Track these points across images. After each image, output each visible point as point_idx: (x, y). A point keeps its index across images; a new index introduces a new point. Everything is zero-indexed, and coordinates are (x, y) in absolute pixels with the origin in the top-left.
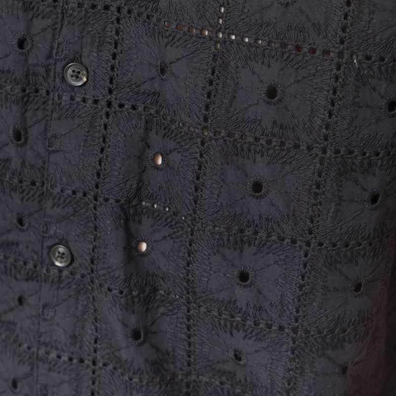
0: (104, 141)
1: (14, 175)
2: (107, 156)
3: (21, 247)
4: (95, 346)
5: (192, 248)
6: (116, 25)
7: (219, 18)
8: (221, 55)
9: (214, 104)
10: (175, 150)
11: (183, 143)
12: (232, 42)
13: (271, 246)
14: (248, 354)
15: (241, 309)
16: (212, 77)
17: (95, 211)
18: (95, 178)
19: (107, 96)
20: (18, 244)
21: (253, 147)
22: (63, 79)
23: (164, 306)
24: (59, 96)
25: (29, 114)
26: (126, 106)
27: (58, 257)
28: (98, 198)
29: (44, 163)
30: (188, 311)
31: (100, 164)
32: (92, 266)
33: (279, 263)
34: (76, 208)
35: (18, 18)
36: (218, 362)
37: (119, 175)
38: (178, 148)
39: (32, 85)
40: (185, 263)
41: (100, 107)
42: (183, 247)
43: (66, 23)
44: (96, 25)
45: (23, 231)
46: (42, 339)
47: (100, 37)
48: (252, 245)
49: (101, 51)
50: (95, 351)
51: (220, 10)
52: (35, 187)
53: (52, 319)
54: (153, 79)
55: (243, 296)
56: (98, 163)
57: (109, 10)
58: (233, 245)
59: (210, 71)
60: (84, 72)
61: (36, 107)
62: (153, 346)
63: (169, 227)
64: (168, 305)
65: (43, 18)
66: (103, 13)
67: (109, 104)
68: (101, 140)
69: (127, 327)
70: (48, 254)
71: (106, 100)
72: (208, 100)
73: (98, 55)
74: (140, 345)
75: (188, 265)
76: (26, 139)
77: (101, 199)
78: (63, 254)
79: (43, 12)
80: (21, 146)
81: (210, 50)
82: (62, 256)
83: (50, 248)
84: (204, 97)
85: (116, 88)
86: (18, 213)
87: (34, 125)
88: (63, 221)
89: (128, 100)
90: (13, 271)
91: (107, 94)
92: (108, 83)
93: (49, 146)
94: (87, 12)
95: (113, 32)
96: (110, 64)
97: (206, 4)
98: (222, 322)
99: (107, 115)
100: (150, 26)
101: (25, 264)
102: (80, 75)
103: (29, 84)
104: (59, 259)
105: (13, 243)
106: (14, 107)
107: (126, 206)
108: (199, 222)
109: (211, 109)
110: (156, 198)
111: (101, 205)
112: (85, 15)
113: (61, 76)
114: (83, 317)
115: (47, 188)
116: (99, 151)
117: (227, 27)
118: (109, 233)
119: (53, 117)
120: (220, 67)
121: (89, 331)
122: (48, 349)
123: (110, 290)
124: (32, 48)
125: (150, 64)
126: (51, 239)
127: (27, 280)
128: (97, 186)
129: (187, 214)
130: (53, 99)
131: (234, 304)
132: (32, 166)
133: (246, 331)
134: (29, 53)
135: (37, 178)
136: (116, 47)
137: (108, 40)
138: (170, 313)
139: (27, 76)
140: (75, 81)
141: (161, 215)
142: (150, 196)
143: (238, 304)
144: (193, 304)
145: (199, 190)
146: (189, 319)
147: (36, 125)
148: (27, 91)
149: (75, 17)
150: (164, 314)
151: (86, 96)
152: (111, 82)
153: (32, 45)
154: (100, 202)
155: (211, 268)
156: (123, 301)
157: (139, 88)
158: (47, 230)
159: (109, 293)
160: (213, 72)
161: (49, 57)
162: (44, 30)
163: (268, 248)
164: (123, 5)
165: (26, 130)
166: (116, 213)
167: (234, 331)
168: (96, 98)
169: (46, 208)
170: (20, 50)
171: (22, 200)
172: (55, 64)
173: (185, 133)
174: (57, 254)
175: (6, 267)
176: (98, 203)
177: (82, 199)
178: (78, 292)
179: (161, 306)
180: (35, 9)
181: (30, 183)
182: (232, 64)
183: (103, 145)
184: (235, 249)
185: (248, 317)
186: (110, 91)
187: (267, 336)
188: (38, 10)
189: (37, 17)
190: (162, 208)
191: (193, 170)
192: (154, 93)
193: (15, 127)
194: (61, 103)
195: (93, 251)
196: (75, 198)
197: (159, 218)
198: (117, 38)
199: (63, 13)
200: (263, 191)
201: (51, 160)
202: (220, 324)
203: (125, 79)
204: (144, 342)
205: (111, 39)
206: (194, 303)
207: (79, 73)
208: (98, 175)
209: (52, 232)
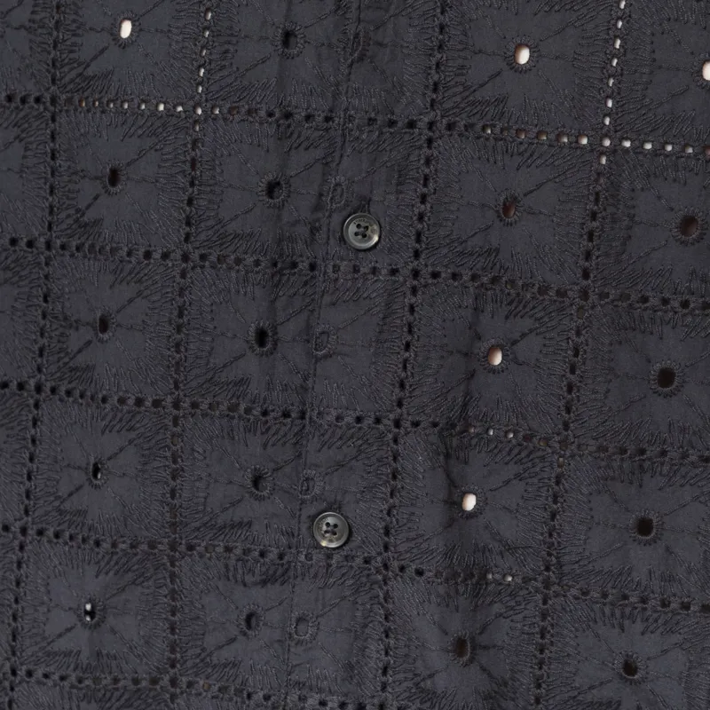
0: (410, 331)
1: (254, 402)
2: (416, 355)
3: (256, 527)
4: (384, 679)
5: (561, 487)
6: (426, 149)
7: (605, 116)
8: (608, 172)
9: (599, 249)
10: (531, 331)
11: (546, 319)
12: (626, 150)
13: (687, 473)
14: (648, 659)
15: (639, 583)
16: (596, 207)
17: (395, 446)
18: (397, 390)
19: (412, 262)
20: (250, 524)
21: (659, 313)
22: (342, 239)
23: (501, 601)
24: (334, 266)
25: (279, 304)
26: (443, 275)
27: (326, 532)
28: (402, 423)
29: (305, 379)
30: (545, 602)
31: (405, 367)
32: (386, 539)
33: (702, 499)
34: (361, 446)
35: (268, 151)
36: (592, 688)
37: (436, 382)
38: (537, 328)
39: (288, 256)
40: (547, 515)
41: (401, 279)
42: (546, 488)
43: (349, 151)
44: (394, 153)
45: (260, 499)
46: (294, 677)
47: (400, 171)
48: (657, 474)
49: (401, 192)
50: (384, 688)
51: (606, 103)
52: (289, 420)
53: (314, 637)
54: (488, 227)
55: (643, 559)
56: (400, 366)
57: (416, 128)
58: (628, 475)
59: (592, 198)
60: (376, 227)
61: (292, 291)
62: (484, 669)
63: (516, 463)
64: (508, 598)
65: (307, 149)
66: (405, 133)
67: (416, 274)
68: (405, 329)
69: (447, 634)
70: (310, 528)
71: (410, 268)
72: (590, 244)
73: (398, 199)
74: (466, 665)
75: (553, 516)
76: (275, 344)
77: (408, 424)
78: (335, 526)
79: (308, 138)
80: (267, 355)
81: (592, 166)
82: (333, 530)
83: (312, 518)
84: (584, 240)
85: (427, 249)
86: (255, 469)
87: (288, 320)
88: (337, 470)
89: (446, 266)
90: (240, 571)
91: (412, 259)
92: (412, 243)
93: (316, 350)
94: (381, 133)
95: (422, 162)
96: (416, 211)
97: (584, 96)
98: (607, 610)
99: (414, 291)
100: (488, 144)
101: (262, 554)
102: (369, 233)
103: (281, 255)
104: (327, 535)
105: (241, 525)
106: (258, 292)
107: (445, 434)
108: (573, 443)
109: (594, 258)
110: (491, 419)
111: (407, 433)
112: (378, 137)
113: (338, 235)
114: (363, 632)
115: (311, 418)
116: (403, 347)
117: (618, 128)
118: (421, 476)
119: (324, 302)
120: (607, 191)
121: (375, 655)
122: (304, 692)
123: (420, 573)
124: (289, 196)
125: (483, 205)
126: (315, 503)
127: (264, 583)
128: (400, 404)
129: (553, 433)
130: (325, 273)
131: (629, 574)
132: (285, 388)
133: (647, 620)
134: (283, 205)
135: (292, 405)
136: (425, 185)
137: (413, 174)
138: (511, 612)
139: (280, 241)
140: (360, 242)
141: (500, 446)
142: (483, 417)
143: (634, 574)
144: (556, 588)
145: (575, 390)
146: (544, 616)
147: (292, 320)
148: (279, 266)
149: (363, 141)
150: (501, 615)
151: (378, 265)
152: (418, 240)
153: (290, 191)
154: (406, 428)
155: (592, 517)
156: (441, 590)
157: (464, 245)
158: (308, 490)
159: (418, 578)
160: (597, 201)
161: (317, 207)
162: (308, 167)
163: (684, 477)
164: (438, 118)
165: (276, 328)
166: (432, 444)
167: (627, 623)
168: (394, 267)
169: (307, 451)
170: (271, 201)
171: (265, 446)
172: (330, 216)
173: (550, 300)
174: (325, 528)
175: (227, 566)
176: (402, 431)
177: (373, 428)
178: (357, 591)
179: (495, 602)
180: (295, 136)
181: (280, 414)
182: (626, 185)
183: (409, 338)
184: (631, 483)
185: (651, 595)
186: (417, 254)
187: (682, 623)
188: (299, 137)
189: (296, 148)
190: (503, 434)
191: (565, 357)
192: (489, 252)
193: (259, 324)
194: (337, 280)
195: (389, 513)
196: (360, 429)
197: (496, 451)
198: (427, 171)
199: (344, 135)
200: (676, 383)
201: (319, 371)
202: (604, 613)
203: (442, 232)
204: (472, 660)
205: (418, 173)
206: (558, 584)
207: (367, 228)
208: (402, 386)
209: (317, 491)
